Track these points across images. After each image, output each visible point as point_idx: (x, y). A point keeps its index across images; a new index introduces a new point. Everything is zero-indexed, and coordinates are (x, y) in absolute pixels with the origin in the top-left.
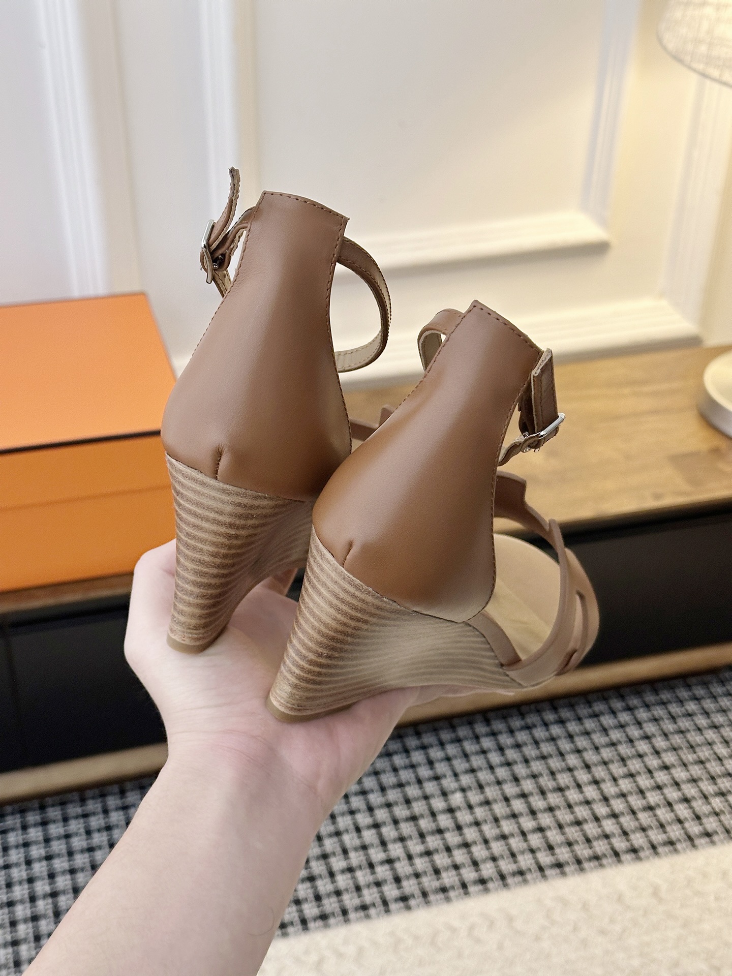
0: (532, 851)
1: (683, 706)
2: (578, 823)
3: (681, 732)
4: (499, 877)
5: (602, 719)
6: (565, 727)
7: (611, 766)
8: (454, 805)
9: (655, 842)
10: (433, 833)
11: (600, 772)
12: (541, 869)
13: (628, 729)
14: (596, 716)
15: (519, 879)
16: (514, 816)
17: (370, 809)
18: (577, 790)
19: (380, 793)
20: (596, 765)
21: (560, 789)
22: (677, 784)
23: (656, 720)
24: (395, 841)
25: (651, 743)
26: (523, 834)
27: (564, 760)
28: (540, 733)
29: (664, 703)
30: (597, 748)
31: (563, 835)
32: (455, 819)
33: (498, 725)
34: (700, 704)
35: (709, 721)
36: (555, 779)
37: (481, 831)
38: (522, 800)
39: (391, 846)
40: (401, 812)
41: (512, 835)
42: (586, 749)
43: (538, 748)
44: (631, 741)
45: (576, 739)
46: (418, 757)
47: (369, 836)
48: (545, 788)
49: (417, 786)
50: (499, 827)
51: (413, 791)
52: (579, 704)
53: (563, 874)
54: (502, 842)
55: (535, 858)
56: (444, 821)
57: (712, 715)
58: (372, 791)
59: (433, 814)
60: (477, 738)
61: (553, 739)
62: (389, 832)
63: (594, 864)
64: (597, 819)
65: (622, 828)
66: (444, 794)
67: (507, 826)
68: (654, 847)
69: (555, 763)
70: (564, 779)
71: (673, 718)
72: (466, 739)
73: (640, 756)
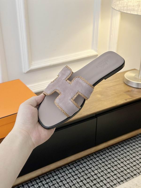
0: (116, 179)
1: (132, 144)
2: (122, 172)
3: (134, 149)
4: (111, 187)
5: (118, 149)
6: (111, 153)
7: (124, 159)
8: (96, 173)
9: (139, 172)
10: (94, 180)
11: (122, 160)
12: (119, 183)
13: (124, 151)
14: (116, 149)
15: (115, 186)
16: (109, 173)
17: (79, 178)
18: (119, 165)
19: (80, 174)
20: (121, 159)
21: (116, 165)
22: (138, 160)
23: (128, 148)
24: (87, 184)
25: (129, 153)
26: (112, 176)
27: (114, 159)
28: (107, 155)
29: (128, 144)
30: (119, 156)
31: (120, 175)
32: (97, 176)
33: (98, 155)
34: (135, 143)
35: (138, 146)
36: (114, 164)
37: (104, 178)
38: (109, 169)
39: (86, 185)
40: (86, 177)
41: (110, 177)
42: (117, 156)
43: (108, 158)
44: (125, 153)
45: (115, 155)
46: (84, 164)
47: (81, 184)
48: (113, 166)
49: (87, 171)
50: (107, 176)
51: (86, 172)
52: (112, 147)
53: (123, 183)
54: (109, 179)
55: (117, 181)
56: (95, 177)
57: (139, 145)
58: (78, 174)
59: (92, 176)
60: (95, 158)
61: (110, 155)
62: (85, 182)
63: (129, 179)
64: (126, 170)
65: (131, 171)
66: (93, 171)
67: (109, 175)
68: (139, 173)
69: (112, 160)
70: (116, 163)
71: (131, 147)
72: (93, 159)
73: (128, 155)
